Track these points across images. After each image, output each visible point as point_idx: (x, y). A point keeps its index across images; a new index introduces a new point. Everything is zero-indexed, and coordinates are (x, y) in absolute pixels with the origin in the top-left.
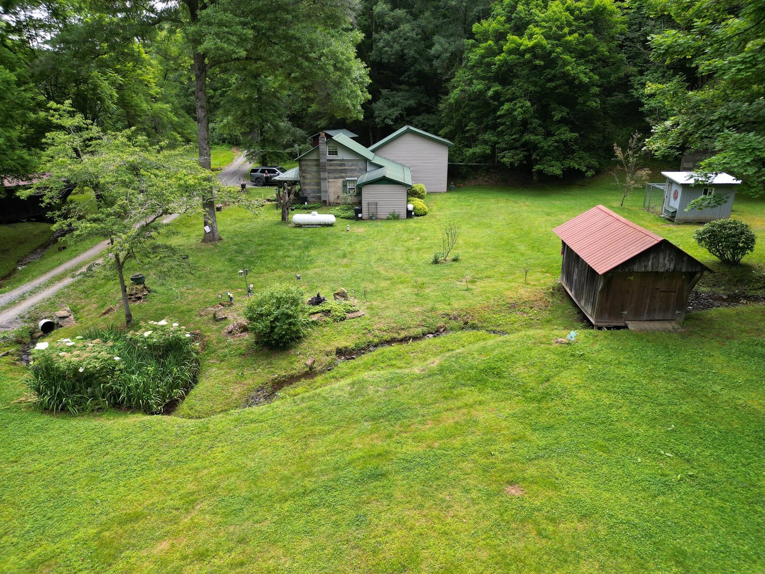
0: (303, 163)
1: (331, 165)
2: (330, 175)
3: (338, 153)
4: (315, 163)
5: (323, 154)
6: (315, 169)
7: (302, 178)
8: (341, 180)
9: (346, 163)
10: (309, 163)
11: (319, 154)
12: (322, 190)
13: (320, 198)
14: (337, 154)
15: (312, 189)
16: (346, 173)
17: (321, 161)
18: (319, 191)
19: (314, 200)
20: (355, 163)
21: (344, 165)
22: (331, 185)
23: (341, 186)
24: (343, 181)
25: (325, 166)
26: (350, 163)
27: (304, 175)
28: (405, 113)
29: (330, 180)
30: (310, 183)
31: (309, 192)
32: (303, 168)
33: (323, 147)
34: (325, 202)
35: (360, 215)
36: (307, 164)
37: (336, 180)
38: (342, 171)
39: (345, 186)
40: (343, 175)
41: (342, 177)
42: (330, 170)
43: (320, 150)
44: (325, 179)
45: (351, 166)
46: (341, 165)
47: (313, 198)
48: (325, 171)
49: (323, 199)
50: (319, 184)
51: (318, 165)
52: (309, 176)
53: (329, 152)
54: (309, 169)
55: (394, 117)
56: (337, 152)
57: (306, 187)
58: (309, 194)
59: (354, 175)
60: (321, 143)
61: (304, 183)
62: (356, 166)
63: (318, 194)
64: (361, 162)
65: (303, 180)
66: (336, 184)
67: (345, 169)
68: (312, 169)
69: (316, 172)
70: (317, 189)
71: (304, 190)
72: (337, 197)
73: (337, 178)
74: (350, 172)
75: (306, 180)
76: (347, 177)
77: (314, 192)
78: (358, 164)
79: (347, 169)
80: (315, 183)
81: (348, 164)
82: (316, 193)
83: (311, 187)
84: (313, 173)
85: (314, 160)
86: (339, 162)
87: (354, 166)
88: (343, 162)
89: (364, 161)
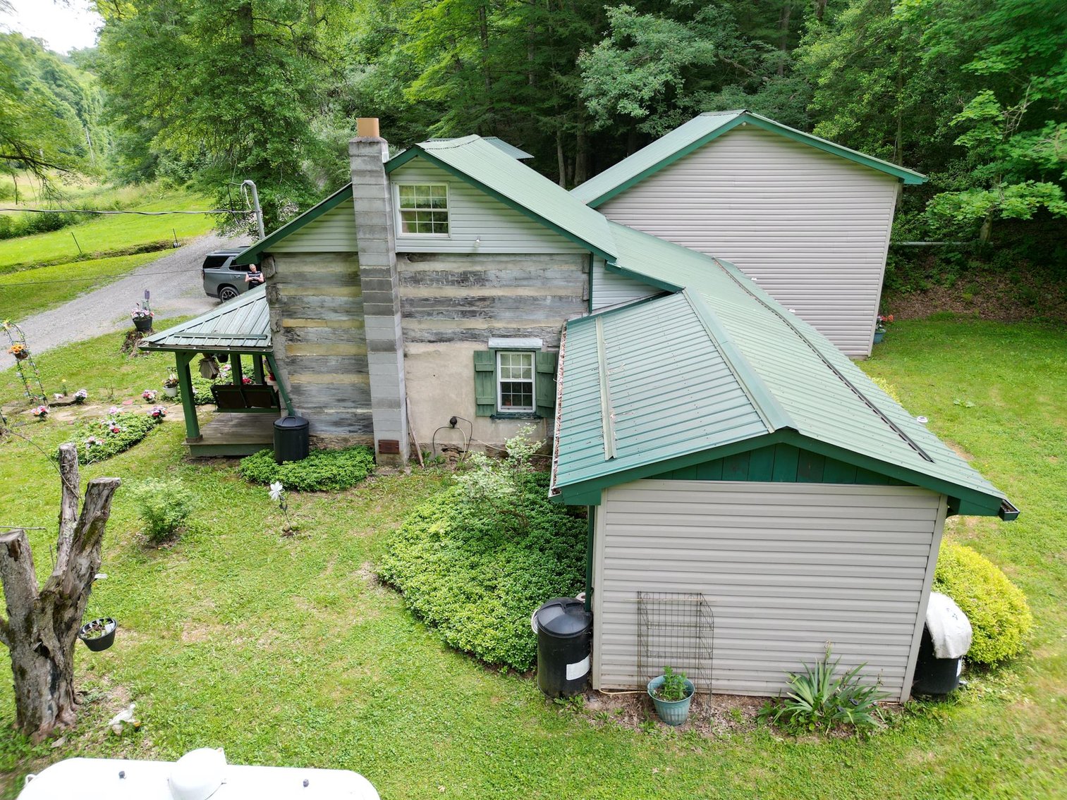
0: (282, 268)
1: (416, 280)
2: (414, 325)
3: (452, 223)
4: (339, 268)
5: (372, 229)
6: (341, 295)
7: (281, 339)
8: (466, 350)
9: (491, 269)
10: (310, 268)
11: (353, 228)
12: (376, 394)
13: (367, 425)
14: (442, 228)
15: (330, 387)
16: (489, 317)
17: (366, 262)
18: (364, 396)
19: (342, 432)
20: (531, 267)
21: (481, 279)
22: (419, 367)
23: (469, 373)
24: (478, 355)
25: (385, 285)
26: (511, 271)
27: (289, 322)
28: (680, 82)
29: (414, 349)
30: (323, 360)
31: (323, 399)
32: (285, 292)
33: (374, 192)
34: (390, 447)
35: (575, 671)
36: (301, 276)
37: (442, 347)
38: (469, 308)
39: (483, 375)
40: (478, 324)
41: (472, 336)
42: (411, 302)
43: (359, 206)
44: (390, 347)
45: (517, 282)
46: (463, 279)
47: (337, 424)
48: (389, 312)
49: (380, 435)
50: (360, 366)
51: (353, 279)
52: (312, 329)
53: (406, 215)
54: (311, 298)
55: (646, 94)
56: (444, 217)
57: (303, 379)
58: (320, 408)
59: (529, 327)
60: (361, 173)
61: (293, 361)
62: (538, 283)
63: (359, 411)
64: (565, 267)
65: (288, 348)
66: (445, 366)
67: (483, 299)
68: (327, 298)
69: (348, 312)
70: (354, 385)
71: (297, 389)
72: (447, 423)
73: (449, 340)
74: (508, 314)
75: (300, 349)
76: (493, 336)
77: (339, 400)
78: (549, 274)
79: (493, 299)
80: (347, 362)
81: (502, 274)
82: (353, 405)
83: (327, 379)
84: (333, 316)
85: (332, 256)
86: (455, 265)
87: (531, 282)
88: (474, 263)
89: (580, 260)
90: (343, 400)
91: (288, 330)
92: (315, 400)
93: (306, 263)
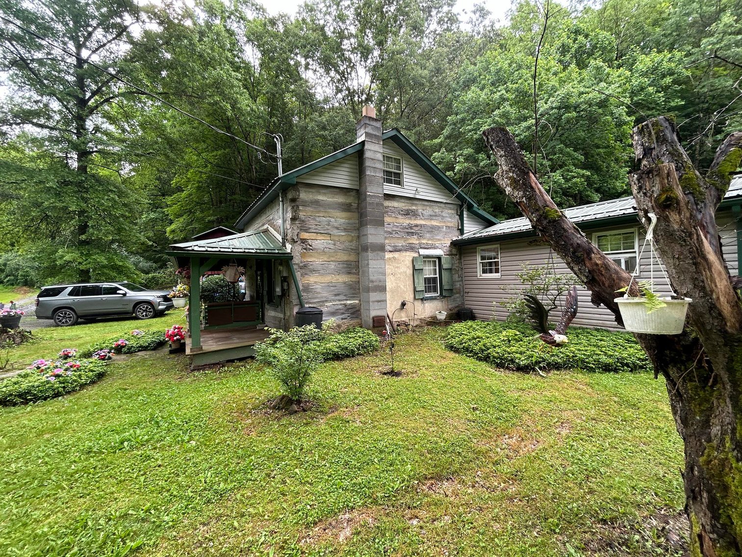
0: (303, 194)
3: (403, 180)
4: (341, 199)
8: (409, 256)
9: (419, 208)
10: (322, 197)
11: (353, 173)
12: (371, 283)
13: (353, 313)
14: (399, 183)
15: (329, 285)
16: (420, 237)
18: (360, 288)
19: (337, 320)
20: (437, 210)
21: (415, 214)
22: (390, 268)
24: (414, 259)
26: (428, 211)
27: (305, 235)
30: (326, 265)
31: (325, 294)
32: (304, 213)
34: (380, 322)
36: (317, 203)
37: (396, 255)
38: (411, 230)
40: (414, 240)
41: (411, 248)
44: (382, 248)
45: (431, 217)
46: (407, 213)
47: (334, 313)
50: (358, 266)
51: (355, 207)
52: (320, 241)
54: (321, 219)
57: (312, 279)
58: (322, 302)
59: (437, 243)
61: (304, 266)
62: (440, 218)
63: (349, 302)
64: (450, 211)
65: (303, 255)
66: (397, 267)
67: (416, 226)
68: (332, 220)
69: (345, 230)
70: (345, 283)
71: (307, 289)
72: (399, 305)
73: (400, 251)
74: (428, 235)
75: (311, 256)
76: (421, 248)
77: (336, 295)
78: (444, 214)
79: (421, 226)
80: (341, 266)
81: (424, 212)
82: (345, 298)
83: (328, 279)
84: (335, 232)
85: (337, 190)
86: (403, 204)
87: (437, 218)
88: (413, 204)
89: (455, 207)
90: (338, 295)
91: (304, 241)
92: (319, 296)
93: (320, 193)
